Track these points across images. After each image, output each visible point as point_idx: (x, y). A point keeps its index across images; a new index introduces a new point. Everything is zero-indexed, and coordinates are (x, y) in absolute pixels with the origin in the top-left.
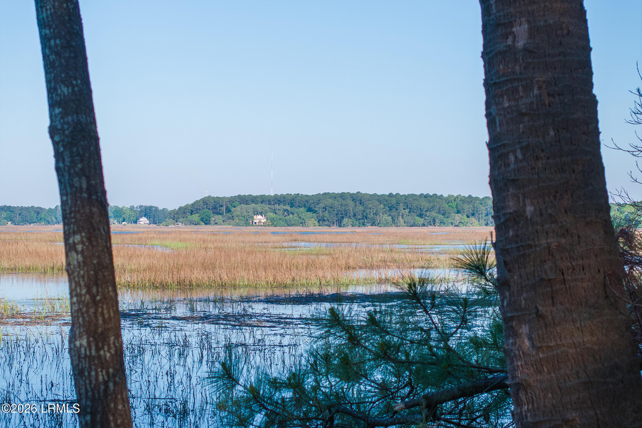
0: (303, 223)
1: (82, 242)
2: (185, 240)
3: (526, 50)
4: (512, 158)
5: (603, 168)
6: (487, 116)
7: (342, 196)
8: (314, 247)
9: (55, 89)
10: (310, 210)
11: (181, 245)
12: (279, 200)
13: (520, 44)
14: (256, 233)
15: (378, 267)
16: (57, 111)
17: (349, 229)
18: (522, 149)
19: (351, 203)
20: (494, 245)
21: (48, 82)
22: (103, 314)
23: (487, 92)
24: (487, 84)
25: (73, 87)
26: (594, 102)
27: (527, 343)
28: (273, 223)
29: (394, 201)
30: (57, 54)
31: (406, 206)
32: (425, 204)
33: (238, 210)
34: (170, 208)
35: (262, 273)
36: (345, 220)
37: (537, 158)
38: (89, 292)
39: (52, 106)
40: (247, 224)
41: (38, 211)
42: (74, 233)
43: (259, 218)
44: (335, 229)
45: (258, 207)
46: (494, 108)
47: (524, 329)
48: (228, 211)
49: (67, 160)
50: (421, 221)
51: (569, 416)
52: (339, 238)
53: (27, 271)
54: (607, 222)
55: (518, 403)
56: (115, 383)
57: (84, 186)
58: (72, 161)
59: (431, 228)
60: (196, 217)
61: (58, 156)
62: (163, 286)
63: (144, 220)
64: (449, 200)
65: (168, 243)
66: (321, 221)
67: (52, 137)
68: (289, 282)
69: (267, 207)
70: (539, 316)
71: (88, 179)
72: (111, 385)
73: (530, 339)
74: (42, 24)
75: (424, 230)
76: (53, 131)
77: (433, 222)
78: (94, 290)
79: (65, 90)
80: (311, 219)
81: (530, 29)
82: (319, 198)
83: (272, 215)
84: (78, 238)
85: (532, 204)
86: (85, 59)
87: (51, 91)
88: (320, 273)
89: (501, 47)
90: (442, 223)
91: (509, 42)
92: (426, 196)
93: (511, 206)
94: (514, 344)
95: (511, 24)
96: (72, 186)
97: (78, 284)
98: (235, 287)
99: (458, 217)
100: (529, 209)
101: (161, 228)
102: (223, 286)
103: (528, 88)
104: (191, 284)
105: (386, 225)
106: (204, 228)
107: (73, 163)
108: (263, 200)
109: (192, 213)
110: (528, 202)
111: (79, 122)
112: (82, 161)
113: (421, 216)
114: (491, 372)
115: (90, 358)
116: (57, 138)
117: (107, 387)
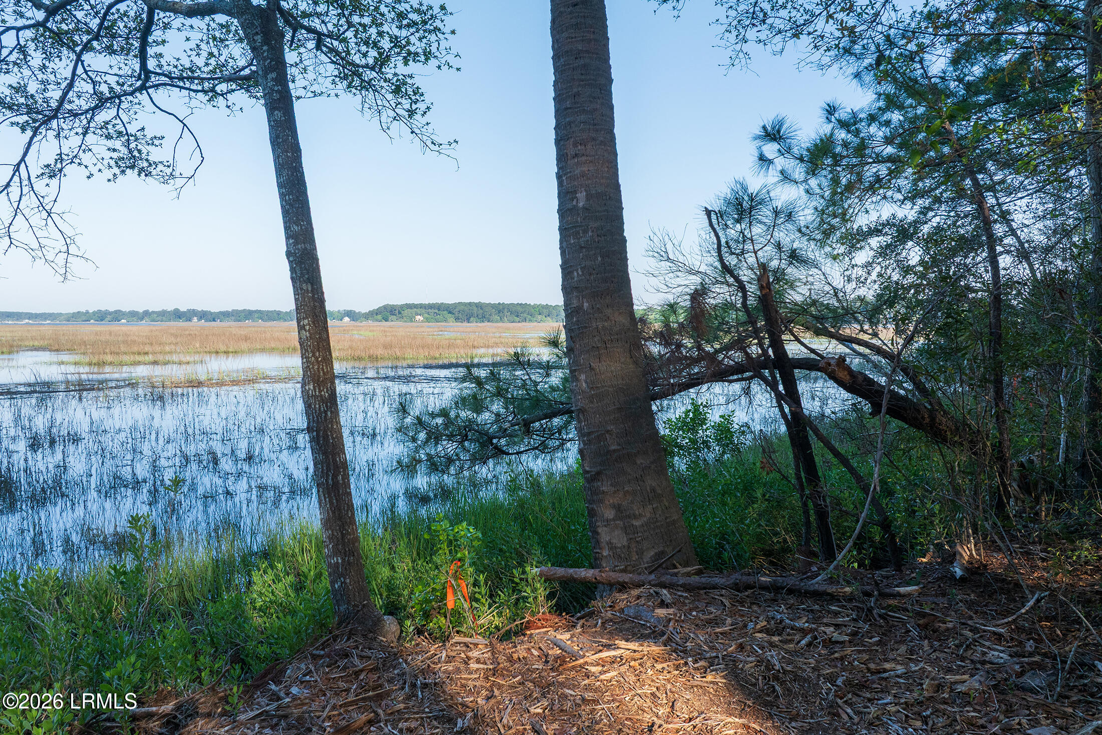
0: (446, 321)
1: (309, 324)
2: (373, 331)
3: (585, 209)
4: (575, 274)
5: (630, 281)
6: (560, 248)
7: (470, 304)
8: (452, 335)
9: (290, 227)
10: (450, 312)
11: (370, 334)
12: (431, 306)
13: (581, 204)
14: (417, 327)
15: (492, 347)
16: (291, 241)
17: (474, 324)
18: (581, 268)
19: (475, 308)
20: (565, 327)
21: (285, 223)
22: (323, 370)
23: (561, 234)
24: (560, 229)
25: (301, 226)
26: (624, 241)
27: (584, 385)
28: (427, 320)
29: (501, 307)
30: (290, 205)
31: (509, 311)
32: (520, 309)
33: (406, 312)
34: (363, 311)
35: (421, 351)
36: (472, 319)
37: (591, 274)
38: (314, 355)
39: (288, 238)
40: (411, 321)
41: (279, 313)
42: (304, 319)
43: (418, 318)
44: (466, 324)
45: (419, 311)
46: (564, 244)
47: (583, 377)
48: (400, 313)
49: (298, 272)
50: (517, 319)
51: (609, 428)
52: (469, 330)
53: (272, 350)
54: (632, 313)
55: (579, 422)
56: (331, 412)
57: (310, 289)
58: (301, 273)
59: (524, 323)
60: (379, 317)
61: (292, 270)
62: (360, 359)
63: (346, 319)
64: (534, 307)
65: (362, 333)
66: (457, 319)
67: (288, 258)
68: (438, 356)
69: (423, 311)
70: (591, 369)
71: (312, 285)
72: (329, 413)
73: (586, 382)
74: (280, 186)
75: (520, 324)
76: (289, 254)
77: (525, 320)
78: (317, 354)
79: (296, 228)
80: (451, 318)
81: (587, 195)
82: (456, 305)
83: (426, 315)
84: (306, 321)
85: (588, 302)
86: (309, 208)
87: (287, 228)
88: (457, 350)
89: (569, 206)
90: (530, 321)
91: (574, 203)
92: (521, 304)
93: (575, 303)
94: (576, 386)
95: (575, 192)
96: (302, 289)
97: (306, 350)
98: (404, 359)
99: (539, 317)
100: (586, 305)
101: (358, 324)
102: (397, 359)
103: (585, 232)
104: (377, 358)
105: (497, 322)
106: (384, 323)
107: (302, 275)
108: (421, 306)
109: (377, 314)
110: (585, 300)
111: (306, 249)
112: (308, 273)
113: (517, 316)
114: (562, 404)
115: (315, 396)
116: (291, 259)
117: (326, 414)
